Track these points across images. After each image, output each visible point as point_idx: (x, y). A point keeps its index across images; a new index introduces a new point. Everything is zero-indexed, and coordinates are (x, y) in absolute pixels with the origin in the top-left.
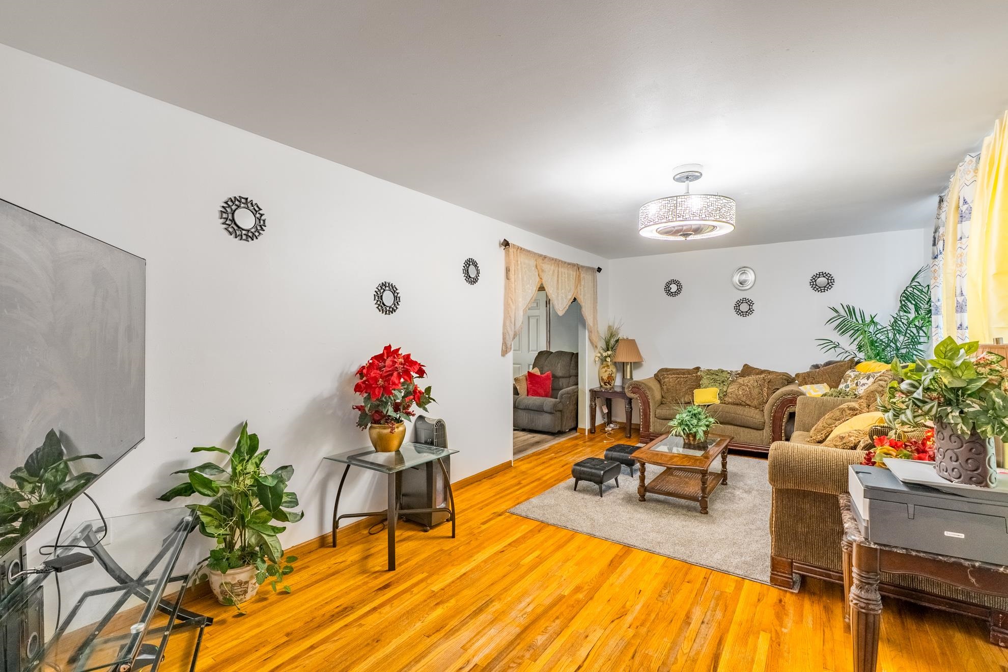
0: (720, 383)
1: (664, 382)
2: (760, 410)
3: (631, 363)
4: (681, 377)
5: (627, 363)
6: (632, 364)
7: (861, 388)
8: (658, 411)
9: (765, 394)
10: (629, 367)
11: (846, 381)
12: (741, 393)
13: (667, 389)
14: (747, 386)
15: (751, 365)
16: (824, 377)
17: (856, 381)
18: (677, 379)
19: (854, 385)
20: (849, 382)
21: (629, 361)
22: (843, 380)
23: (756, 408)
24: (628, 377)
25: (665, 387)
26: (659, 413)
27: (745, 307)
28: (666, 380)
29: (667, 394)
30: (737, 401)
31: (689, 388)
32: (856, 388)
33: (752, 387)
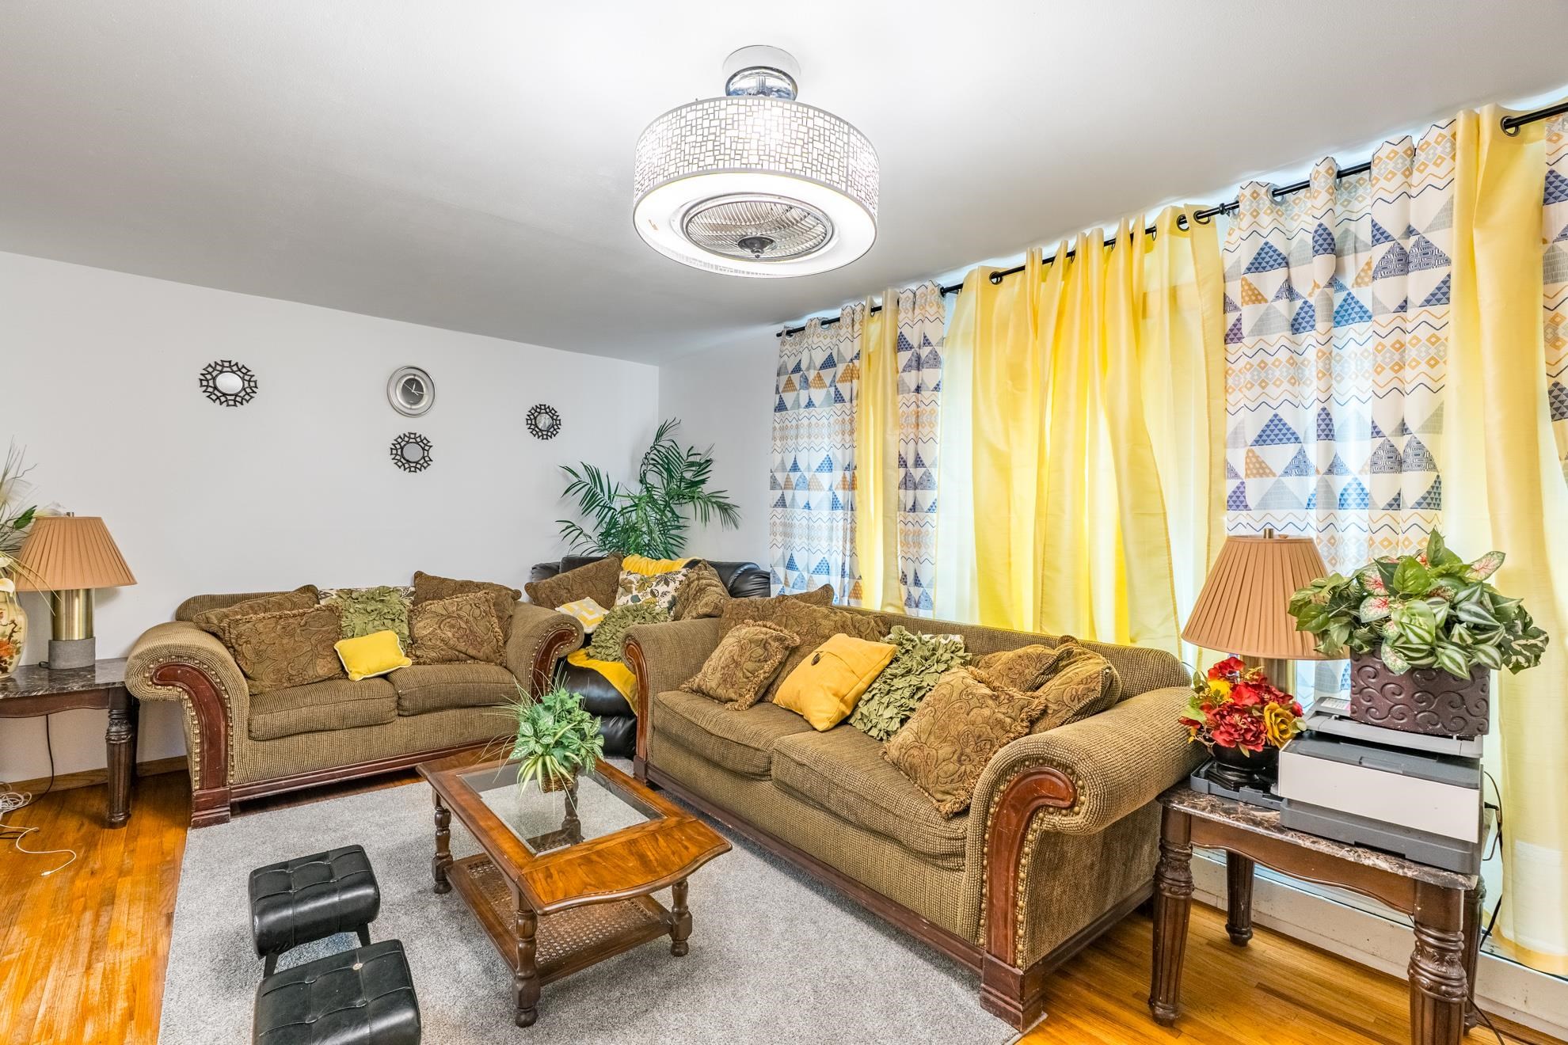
0: (393, 620)
1: (239, 636)
2: (496, 664)
3: (88, 591)
4: (287, 617)
5: (71, 594)
6: (93, 594)
7: (663, 600)
8: (259, 720)
9: (497, 629)
10: (78, 605)
11: (628, 590)
12: (450, 634)
13: (258, 653)
14: (460, 617)
15: (430, 572)
16: (586, 587)
17: (649, 590)
18: (277, 623)
19: (650, 596)
20: (635, 593)
21: (82, 587)
22: (620, 590)
23: (488, 660)
24: (78, 633)
25: (246, 649)
26: (265, 724)
27: (413, 453)
28: (242, 628)
29: (259, 668)
30: (452, 653)
31: (320, 642)
32: (653, 600)
33: (471, 619)
